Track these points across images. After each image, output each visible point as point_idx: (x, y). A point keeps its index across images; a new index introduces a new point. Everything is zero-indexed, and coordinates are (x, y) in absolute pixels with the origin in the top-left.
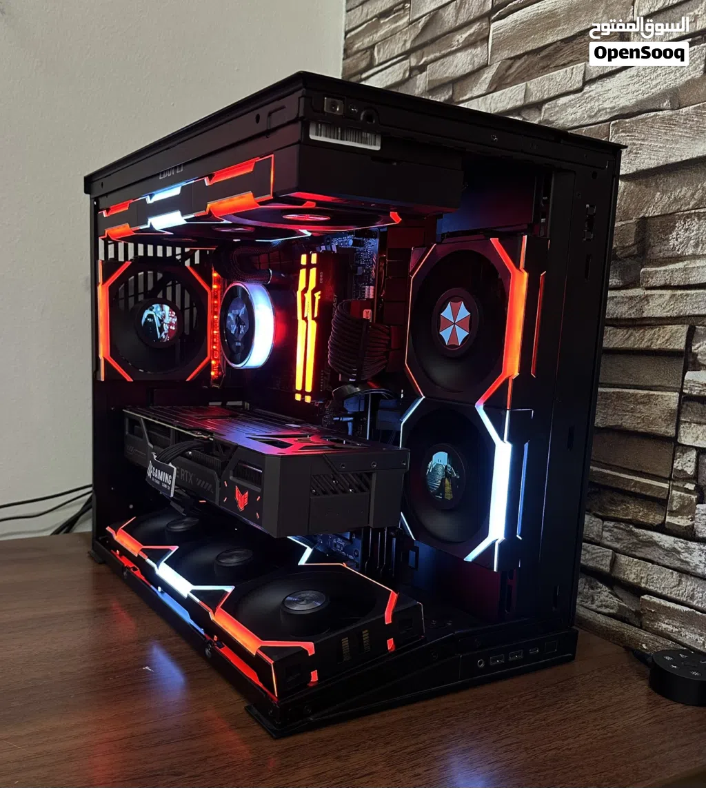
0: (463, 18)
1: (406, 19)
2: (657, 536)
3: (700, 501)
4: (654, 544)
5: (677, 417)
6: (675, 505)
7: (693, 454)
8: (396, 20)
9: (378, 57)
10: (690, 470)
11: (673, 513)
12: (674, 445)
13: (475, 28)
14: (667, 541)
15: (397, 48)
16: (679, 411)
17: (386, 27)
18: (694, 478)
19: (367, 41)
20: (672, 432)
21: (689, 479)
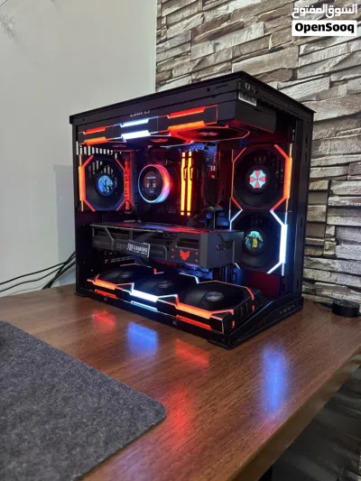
0: (218, 61)
1: (189, 59)
2: (320, 260)
3: (337, 244)
4: (319, 263)
5: (326, 214)
6: (327, 247)
7: (334, 228)
8: (183, 59)
9: (175, 74)
10: (333, 233)
11: (327, 250)
12: (325, 224)
13: (225, 65)
14: (324, 261)
15: (185, 71)
16: (327, 212)
17: (178, 62)
18: (335, 236)
19: (168, 67)
20: (324, 220)
21: (332, 237)
